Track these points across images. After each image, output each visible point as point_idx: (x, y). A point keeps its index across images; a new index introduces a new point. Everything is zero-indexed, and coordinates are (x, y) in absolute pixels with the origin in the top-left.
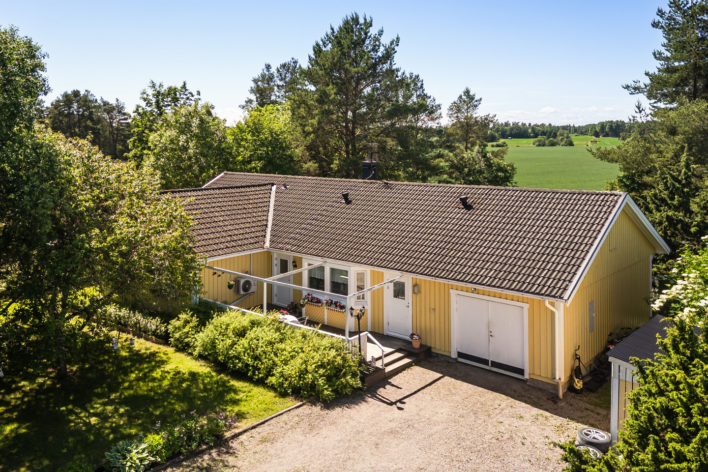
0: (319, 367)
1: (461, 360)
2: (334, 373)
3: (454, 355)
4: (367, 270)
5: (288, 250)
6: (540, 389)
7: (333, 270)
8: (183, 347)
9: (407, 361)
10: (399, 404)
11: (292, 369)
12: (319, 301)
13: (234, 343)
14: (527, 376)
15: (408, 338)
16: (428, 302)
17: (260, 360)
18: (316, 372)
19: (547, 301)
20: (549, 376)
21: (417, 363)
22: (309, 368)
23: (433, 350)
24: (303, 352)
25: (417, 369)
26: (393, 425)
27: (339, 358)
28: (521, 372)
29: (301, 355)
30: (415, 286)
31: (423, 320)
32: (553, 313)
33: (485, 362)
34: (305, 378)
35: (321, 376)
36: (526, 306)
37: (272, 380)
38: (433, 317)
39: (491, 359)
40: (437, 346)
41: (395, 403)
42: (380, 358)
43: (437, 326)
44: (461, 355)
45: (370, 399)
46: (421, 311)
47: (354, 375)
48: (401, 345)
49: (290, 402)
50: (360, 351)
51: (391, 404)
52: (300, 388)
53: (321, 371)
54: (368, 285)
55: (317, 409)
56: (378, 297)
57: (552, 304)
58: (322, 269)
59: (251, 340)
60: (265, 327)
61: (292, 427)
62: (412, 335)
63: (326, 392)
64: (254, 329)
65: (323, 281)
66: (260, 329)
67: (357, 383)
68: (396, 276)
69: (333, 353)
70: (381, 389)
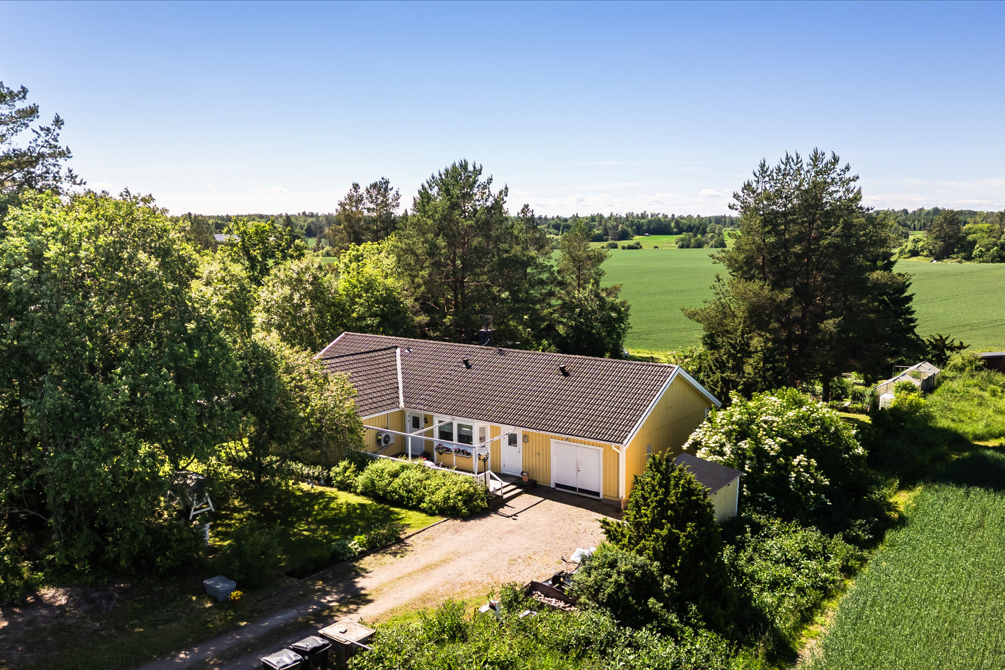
0: (458, 495)
1: (557, 489)
2: (469, 498)
3: (553, 486)
4: (488, 425)
5: (421, 409)
6: (610, 505)
7: (460, 426)
8: (345, 487)
9: (519, 490)
10: (513, 517)
11: (439, 496)
12: (448, 450)
13: (390, 482)
14: (601, 497)
15: (520, 475)
16: (534, 450)
17: (412, 493)
18: (456, 498)
19: (614, 446)
20: (616, 496)
21: (526, 491)
22: (451, 496)
23: (538, 483)
24: (445, 485)
25: (526, 496)
26: (509, 528)
27: (472, 488)
28: (597, 494)
29: (444, 487)
30: (525, 436)
31: (531, 462)
32: (618, 454)
33: (574, 489)
34: (448, 503)
35: (459, 501)
36: (602, 449)
37: (424, 505)
38: (537, 460)
39: (578, 487)
40: (541, 480)
41: (511, 516)
42: (500, 489)
43: (541, 467)
44: (557, 485)
45: (493, 515)
46: (529, 455)
47: (482, 500)
48: (514, 480)
49: (438, 519)
50: (486, 484)
51: (509, 517)
52: (445, 509)
53: (460, 498)
54: (488, 439)
55: (458, 522)
56: (496, 446)
57: (618, 448)
58: (451, 424)
59: (404, 479)
60: (413, 470)
61: (443, 532)
62: (523, 472)
63: (463, 511)
64: (405, 472)
65: (452, 434)
66: (409, 472)
67: (485, 504)
68: (510, 429)
69: (467, 485)
70: (501, 509)
